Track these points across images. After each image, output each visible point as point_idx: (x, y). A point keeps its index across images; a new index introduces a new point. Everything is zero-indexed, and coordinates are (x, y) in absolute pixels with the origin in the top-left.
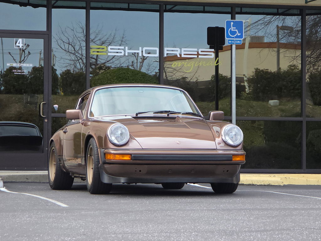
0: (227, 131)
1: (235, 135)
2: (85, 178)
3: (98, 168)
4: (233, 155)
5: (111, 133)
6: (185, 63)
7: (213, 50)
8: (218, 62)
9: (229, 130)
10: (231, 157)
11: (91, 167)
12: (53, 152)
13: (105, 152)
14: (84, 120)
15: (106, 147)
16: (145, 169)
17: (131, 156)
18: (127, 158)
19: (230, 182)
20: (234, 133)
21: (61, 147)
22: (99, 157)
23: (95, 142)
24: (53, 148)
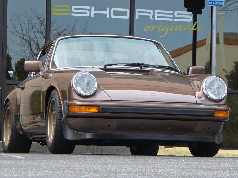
0: (208, 84)
1: (218, 88)
2: (45, 138)
3: (60, 123)
4: (215, 110)
5: (77, 83)
6: (159, 26)
7: (191, 13)
8: (196, 27)
9: (210, 83)
10: (213, 112)
11: (52, 124)
12: (8, 113)
13: (69, 103)
14: (44, 72)
15: (70, 98)
16: (114, 123)
17: (99, 108)
18: (94, 110)
19: (211, 141)
20: (216, 86)
21: (18, 107)
22: (62, 110)
23: (57, 94)
24: (9, 108)
